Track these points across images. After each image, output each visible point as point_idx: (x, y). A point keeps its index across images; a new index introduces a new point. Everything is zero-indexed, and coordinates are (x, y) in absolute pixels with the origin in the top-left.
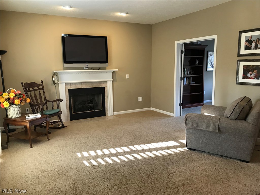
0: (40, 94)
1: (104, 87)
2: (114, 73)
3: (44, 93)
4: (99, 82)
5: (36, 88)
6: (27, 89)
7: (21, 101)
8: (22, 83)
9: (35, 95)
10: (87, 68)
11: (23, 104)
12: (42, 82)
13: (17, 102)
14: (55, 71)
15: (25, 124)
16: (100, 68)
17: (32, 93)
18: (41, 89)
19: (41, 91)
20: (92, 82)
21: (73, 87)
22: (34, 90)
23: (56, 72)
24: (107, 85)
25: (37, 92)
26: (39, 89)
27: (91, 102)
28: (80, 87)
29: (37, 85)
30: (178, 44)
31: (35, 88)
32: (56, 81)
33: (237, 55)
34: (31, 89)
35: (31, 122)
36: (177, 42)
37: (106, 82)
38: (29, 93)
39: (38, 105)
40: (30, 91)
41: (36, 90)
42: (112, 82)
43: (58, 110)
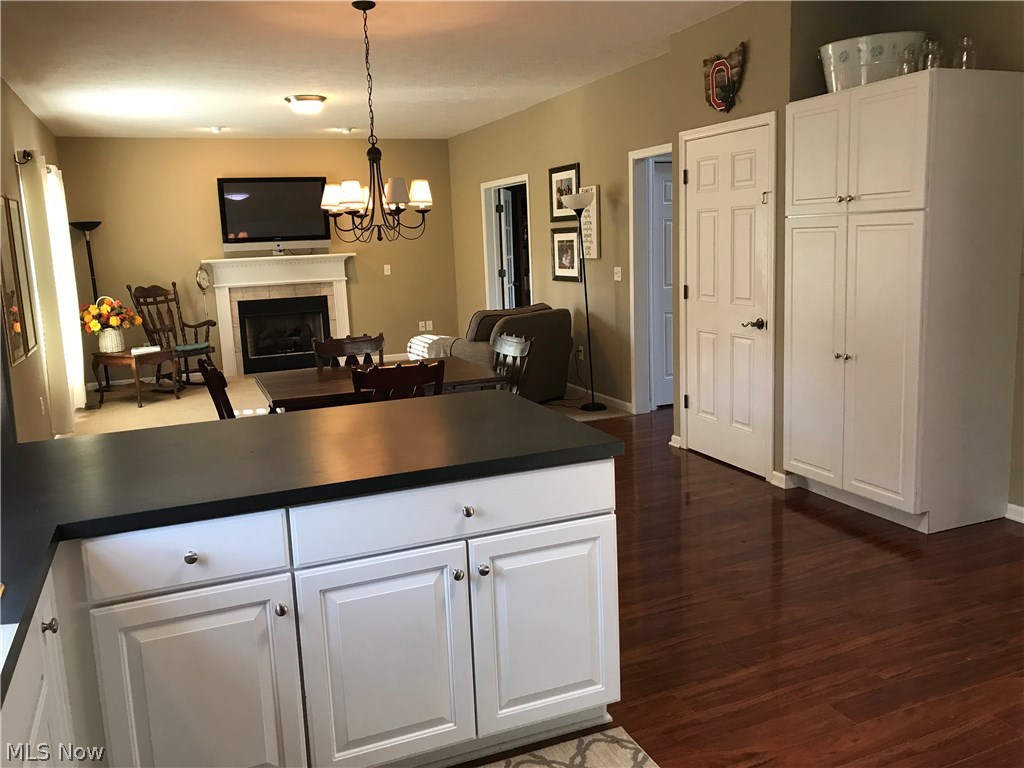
0: (169, 311)
1: (326, 297)
2: (348, 261)
3: (178, 308)
4: (312, 284)
5: (162, 298)
6: (142, 300)
7: (122, 320)
8: (129, 288)
9: (159, 313)
10: (280, 251)
11: (126, 325)
12: (174, 284)
13: (114, 321)
14: (203, 261)
15: (128, 361)
16: (312, 251)
17: (153, 309)
18: (172, 300)
19: (173, 305)
20: (294, 285)
21: (249, 297)
22: (156, 303)
23: (208, 264)
24: (332, 291)
25: (163, 308)
26: (167, 301)
27: (297, 332)
28: (264, 296)
29: (164, 292)
30: (488, 190)
31: (159, 299)
32: (205, 284)
33: (549, 219)
34: (150, 300)
35: (140, 358)
36: (484, 186)
37: (330, 284)
38: (144, 308)
39: (157, 332)
40: (147, 304)
41: (162, 302)
42: (345, 283)
43: (206, 344)
